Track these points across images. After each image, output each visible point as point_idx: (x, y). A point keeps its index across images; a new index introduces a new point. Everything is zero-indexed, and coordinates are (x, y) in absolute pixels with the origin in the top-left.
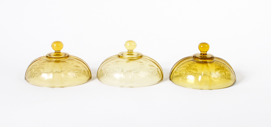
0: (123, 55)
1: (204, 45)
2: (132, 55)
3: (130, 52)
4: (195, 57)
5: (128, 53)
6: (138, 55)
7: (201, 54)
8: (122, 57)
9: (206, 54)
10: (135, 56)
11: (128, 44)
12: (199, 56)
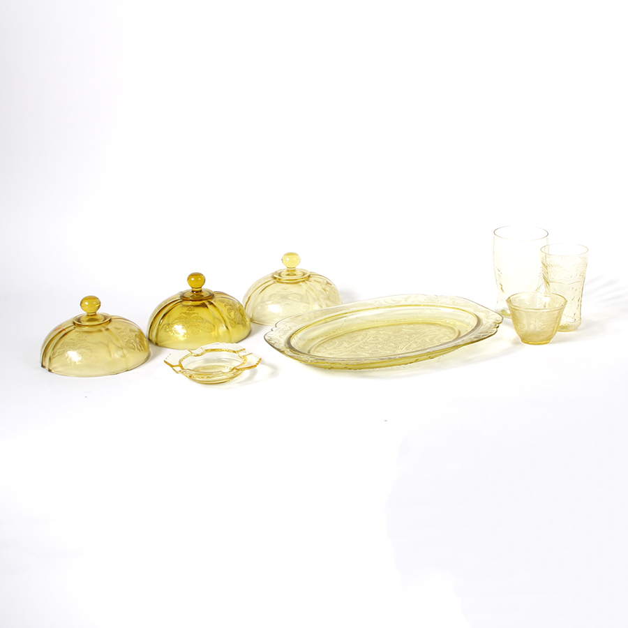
0: (280, 276)
1: (196, 277)
2: (295, 275)
3: (292, 271)
4: (183, 298)
5: (288, 273)
6: (304, 274)
7: (193, 292)
8: (280, 279)
9: (201, 291)
10: (299, 276)
11: (288, 259)
12: (189, 295)
